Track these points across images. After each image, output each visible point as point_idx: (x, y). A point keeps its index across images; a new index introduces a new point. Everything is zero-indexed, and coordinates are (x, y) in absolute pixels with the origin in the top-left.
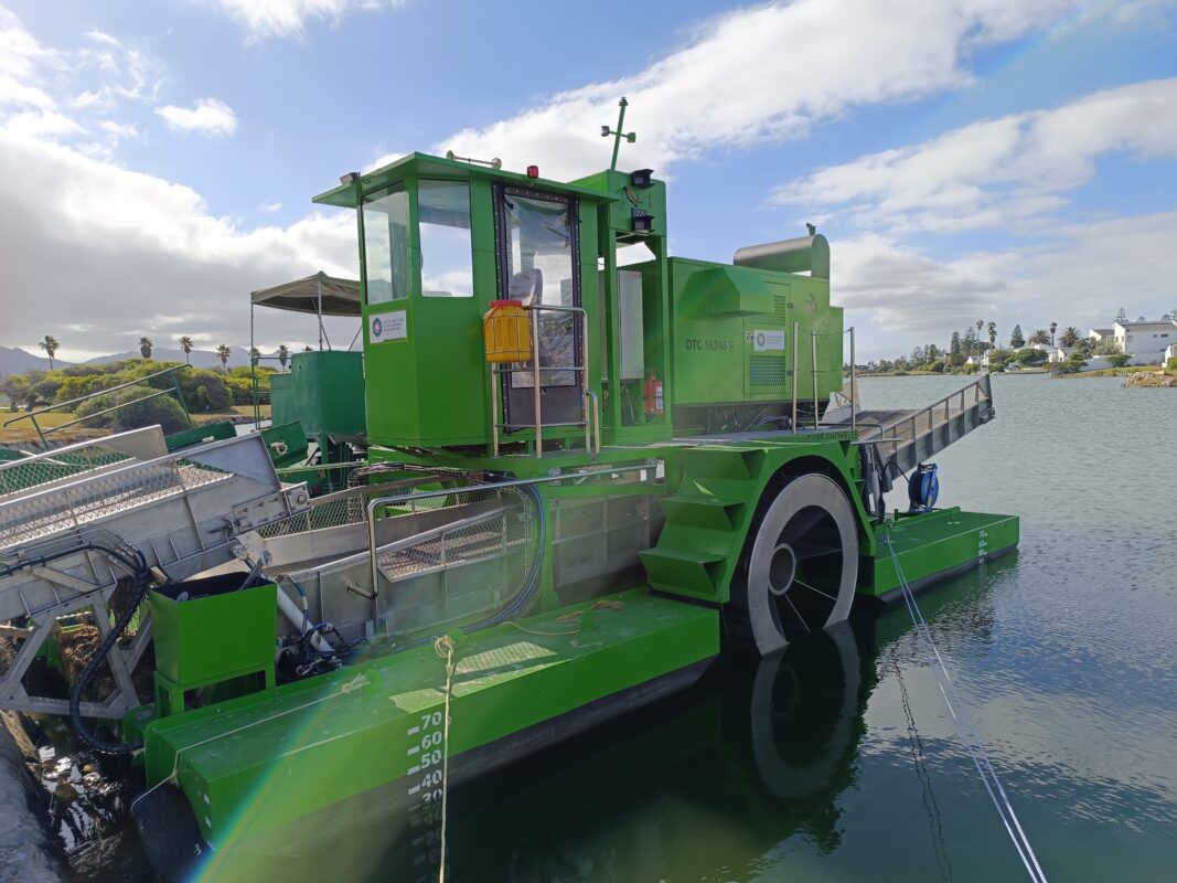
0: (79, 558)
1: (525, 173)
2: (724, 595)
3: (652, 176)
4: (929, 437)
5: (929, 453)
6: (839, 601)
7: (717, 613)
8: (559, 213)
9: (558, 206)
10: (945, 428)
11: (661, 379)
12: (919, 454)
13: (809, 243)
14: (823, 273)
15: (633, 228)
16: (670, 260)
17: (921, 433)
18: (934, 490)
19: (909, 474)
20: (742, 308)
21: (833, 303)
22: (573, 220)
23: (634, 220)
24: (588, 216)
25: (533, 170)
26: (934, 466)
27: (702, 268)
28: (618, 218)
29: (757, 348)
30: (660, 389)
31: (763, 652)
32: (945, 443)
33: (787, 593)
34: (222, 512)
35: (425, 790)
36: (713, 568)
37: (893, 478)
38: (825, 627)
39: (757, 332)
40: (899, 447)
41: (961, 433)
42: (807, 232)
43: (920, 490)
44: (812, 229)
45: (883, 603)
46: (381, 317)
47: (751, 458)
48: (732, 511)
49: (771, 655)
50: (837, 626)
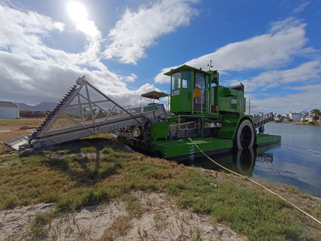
0: (140, 118)
1: (199, 69)
2: (234, 137)
3: (217, 72)
4: (262, 122)
5: (262, 124)
6: (251, 143)
7: (232, 141)
8: (203, 76)
9: (203, 75)
10: (265, 120)
11: (217, 105)
12: (260, 125)
13: (241, 86)
14: (243, 91)
15: (214, 80)
16: (219, 86)
17: (261, 120)
18: (263, 130)
19: (259, 127)
20: (231, 94)
21: (245, 97)
22: (205, 78)
23: (214, 79)
24: (207, 77)
25: (201, 69)
26: (263, 126)
27: (224, 88)
28: (212, 78)
29: (232, 103)
30: (217, 107)
31: (239, 149)
32: (265, 123)
33: (242, 141)
34: (158, 115)
35: (191, 157)
36: (232, 133)
38: (249, 147)
39: (232, 100)
40: (257, 122)
41: (267, 122)
42: (240, 84)
43: (261, 130)
44: (241, 83)
45: (258, 146)
46: (174, 91)
48: (235, 124)
49: (241, 150)
50: (251, 148)
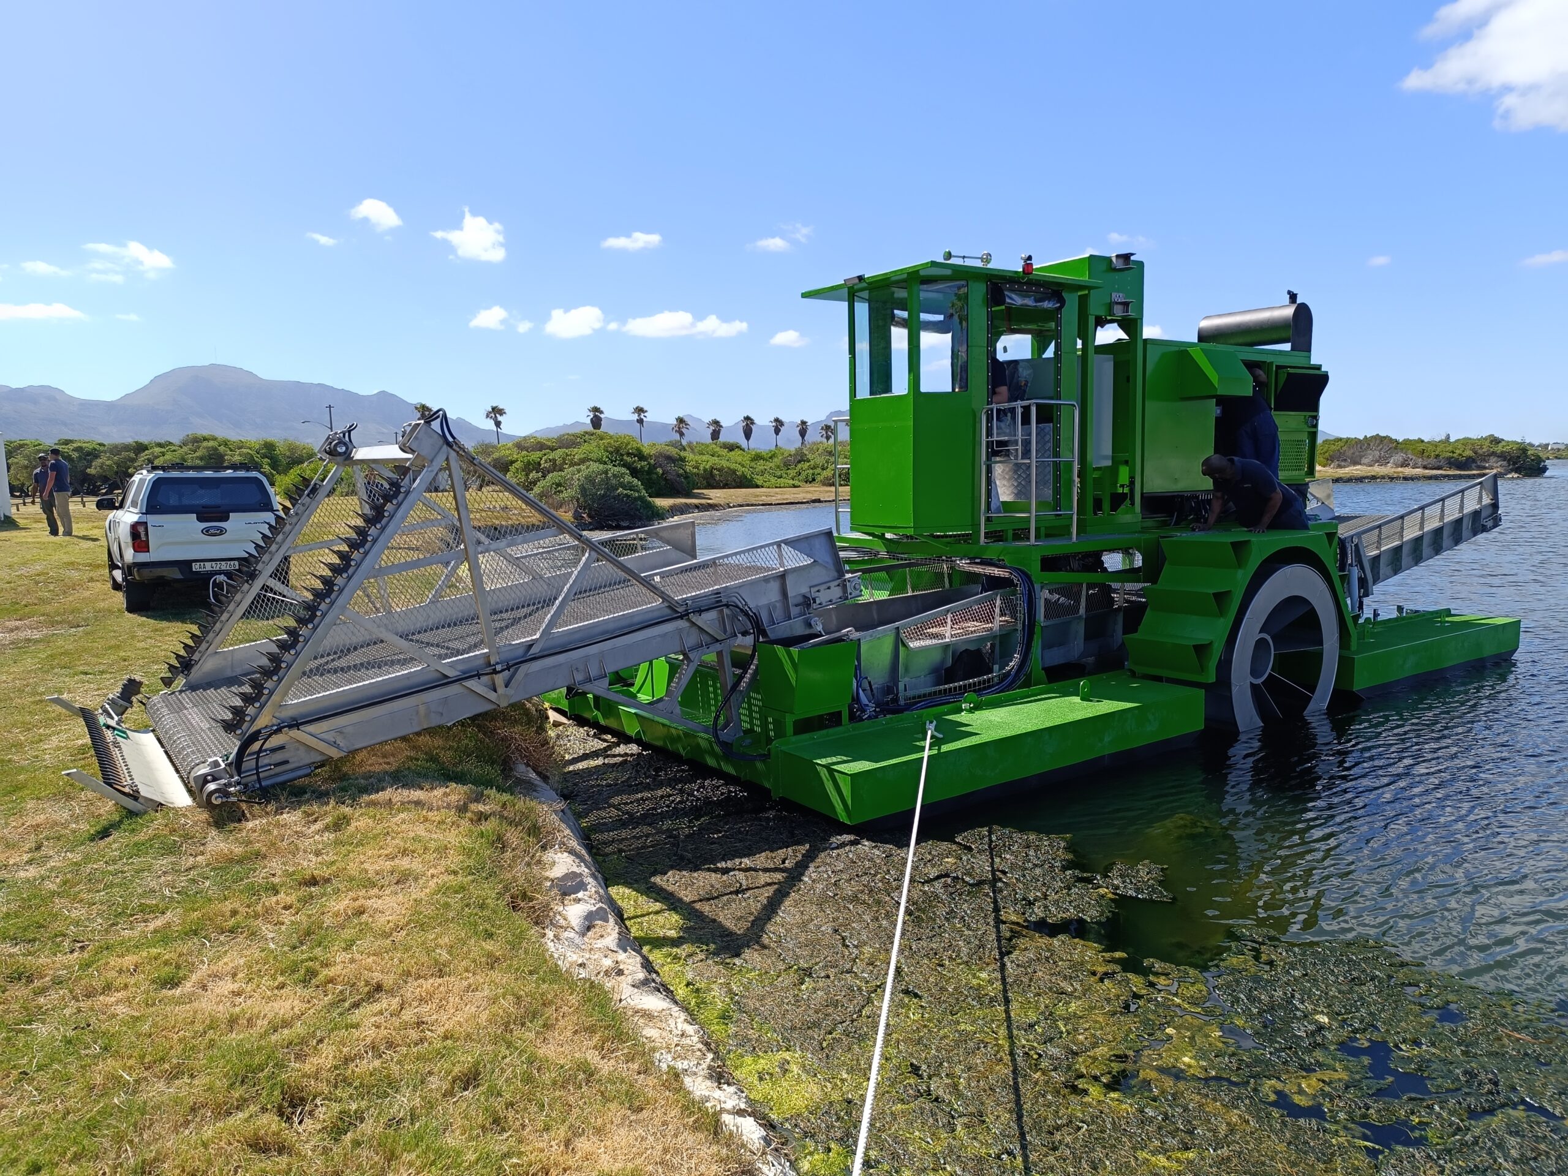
1: (1021, 266)
2: (1212, 678)
3: (1134, 258)
6: (1317, 695)
7: (1202, 692)
10: (1438, 532)
13: (1289, 313)
15: (1109, 312)
16: (1146, 340)
17: (1410, 534)
23: (1111, 305)
25: (1028, 266)
28: (1097, 303)
33: (1264, 683)
36: (1201, 650)
37: (1375, 582)
38: (1303, 715)
40: (1384, 547)
41: (1458, 540)
47: (1239, 547)
48: (1221, 598)
